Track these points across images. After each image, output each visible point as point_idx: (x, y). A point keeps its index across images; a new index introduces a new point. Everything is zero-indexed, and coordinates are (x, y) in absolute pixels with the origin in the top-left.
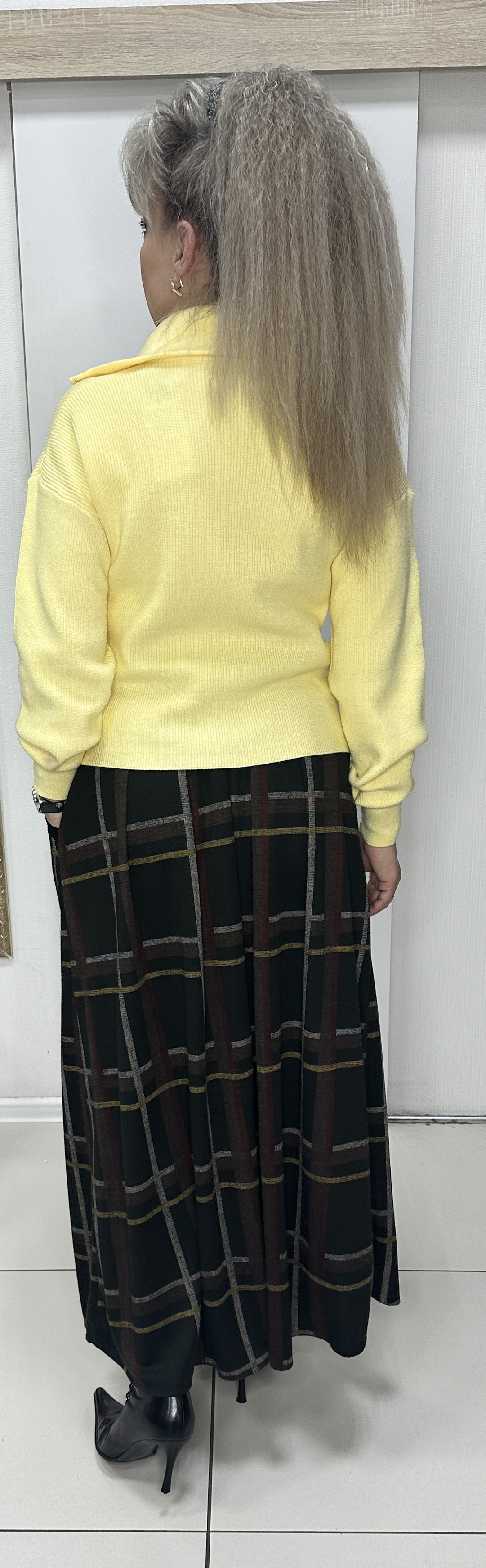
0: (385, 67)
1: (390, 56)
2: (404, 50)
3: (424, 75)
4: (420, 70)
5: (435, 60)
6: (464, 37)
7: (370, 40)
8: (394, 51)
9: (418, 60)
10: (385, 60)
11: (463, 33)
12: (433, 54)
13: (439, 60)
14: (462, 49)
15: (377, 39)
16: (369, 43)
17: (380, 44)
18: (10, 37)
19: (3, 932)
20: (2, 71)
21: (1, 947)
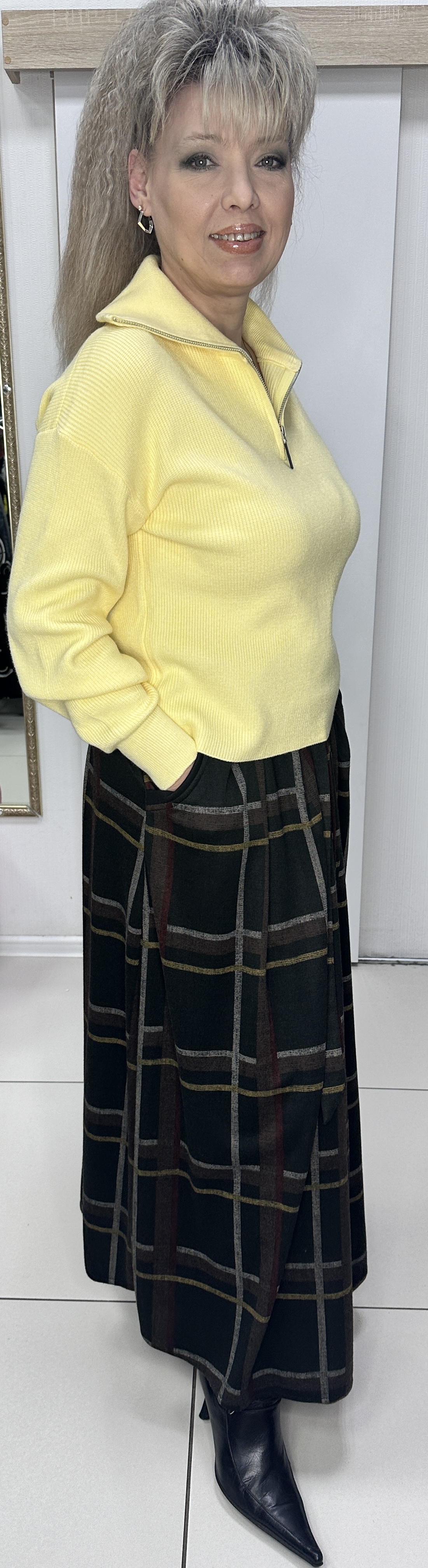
0: (373, 63)
1: (378, 54)
2: (389, 49)
3: (407, 71)
4: (403, 67)
5: (416, 59)
7: (361, 40)
8: (381, 50)
9: (401, 58)
10: (373, 57)
12: (414, 53)
13: (419, 58)
15: (366, 40)
17: (369, 44)
18: (54, 33)
19: (35, 795)
20: (47, 61)
21: (32, 807)
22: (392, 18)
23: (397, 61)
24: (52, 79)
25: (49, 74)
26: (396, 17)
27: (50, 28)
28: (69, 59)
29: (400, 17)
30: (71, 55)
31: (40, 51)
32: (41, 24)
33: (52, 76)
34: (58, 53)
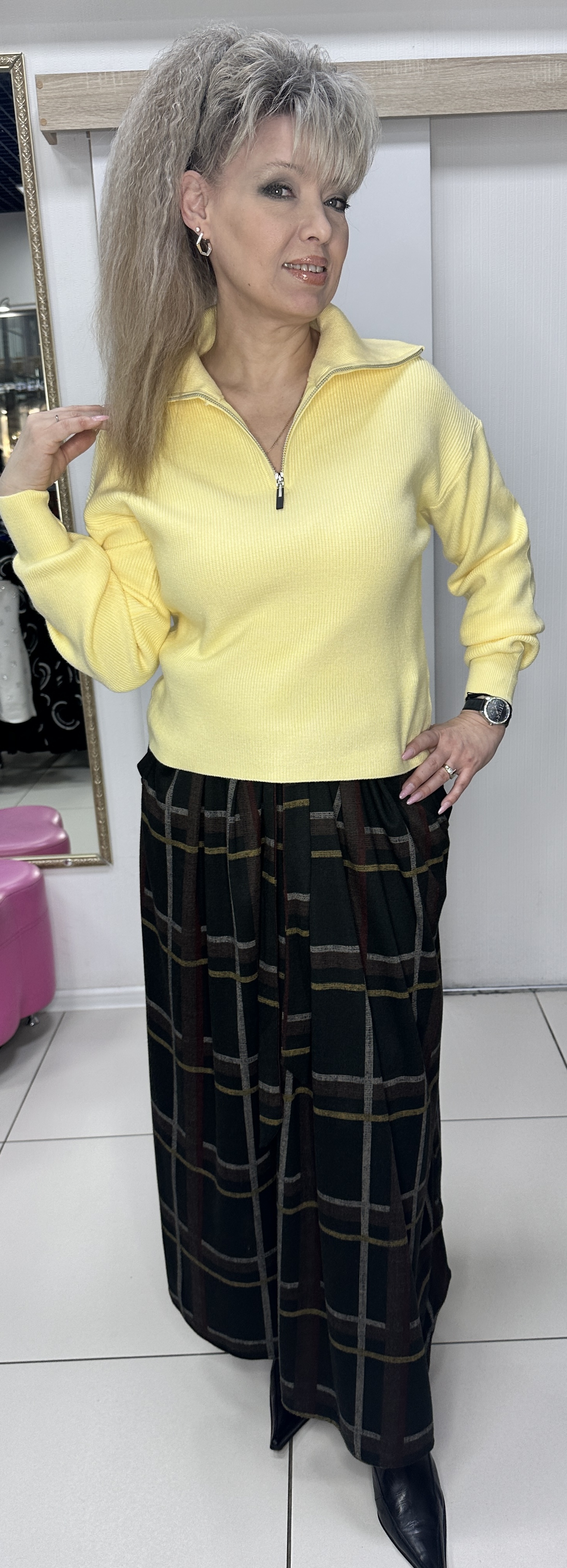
0: (401, 115)
1: (405, 106)
2: (416, 101)
3: (434, 121)
4: (431, 117)
5: (442, 109)
6: (465, 89)
7: (388, 93)
8: (408, 102)
9: (428, 109)
10: (401, 109)
11: (464, 86)
12: (441, 104)
13: (446, 109)
14: (464, 99)
15: (393, 92)
16: (388, 96)
17: (396, 96)
18: (88, 95)
19: (104, 843)
20: (82, 122)
21: (102, 856)
22: (417, 71)
23: (424, 112)
24: (88, 139)
25: (85, 135)
26: (421, 70)
27: (84, 90)
28: (105, 119)
29: (425, 70)
30: (106, 115)
31: (75, 112)
32: (75, 87)
33: (88, 136)
34: (94, 114)
